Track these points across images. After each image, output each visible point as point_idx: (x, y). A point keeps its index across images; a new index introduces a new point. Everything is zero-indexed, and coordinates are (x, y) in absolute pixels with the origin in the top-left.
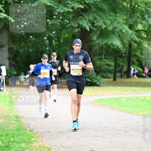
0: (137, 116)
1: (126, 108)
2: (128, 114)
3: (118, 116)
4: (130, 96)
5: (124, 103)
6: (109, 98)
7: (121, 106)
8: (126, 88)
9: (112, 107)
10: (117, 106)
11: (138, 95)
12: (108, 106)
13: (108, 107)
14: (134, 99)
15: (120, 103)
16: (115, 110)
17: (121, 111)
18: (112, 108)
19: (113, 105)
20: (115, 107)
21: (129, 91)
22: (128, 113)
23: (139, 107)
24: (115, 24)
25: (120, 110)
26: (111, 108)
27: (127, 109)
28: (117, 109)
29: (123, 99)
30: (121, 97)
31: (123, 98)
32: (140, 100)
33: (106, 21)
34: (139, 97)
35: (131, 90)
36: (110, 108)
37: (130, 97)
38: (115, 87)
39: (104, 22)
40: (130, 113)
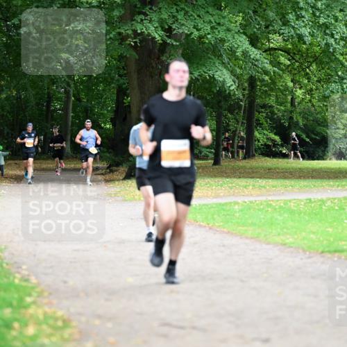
0: (268, 247)
1: (243, 226)
2: (247, 241)
3: (224, 246)
4: (252, 199)
5: (237, 215)
6: (204, 205)
7: (232, 222)
8: (243, 182)
9: (210, 225)
10: (222, 224)
11: (270, 198)
12: (202, 223)
13: (200, 226)
14: (262, 207)
15: (228, 215)
16: (217, 231)
17: (232, 234)
18: (210, 228)
19: (214, 219)
20: (217, 224)
21: (251, 187)
22: (247, 238)
23: (272, 224)
24: (219, 32)
25: (229, 232)
26: (208, 228)
27: (246, 230)
28: (222, 229)
29: (236, 207)
30: (231, 203)
31: (236, 203)
32: (275, 209)
33: (200, 26)
34: (273, 201)
35: (254, 186)
36: (205, 227)
37: (251, 202)
38: (217, 180)
39: (194, 27)
40: (252, 238)
